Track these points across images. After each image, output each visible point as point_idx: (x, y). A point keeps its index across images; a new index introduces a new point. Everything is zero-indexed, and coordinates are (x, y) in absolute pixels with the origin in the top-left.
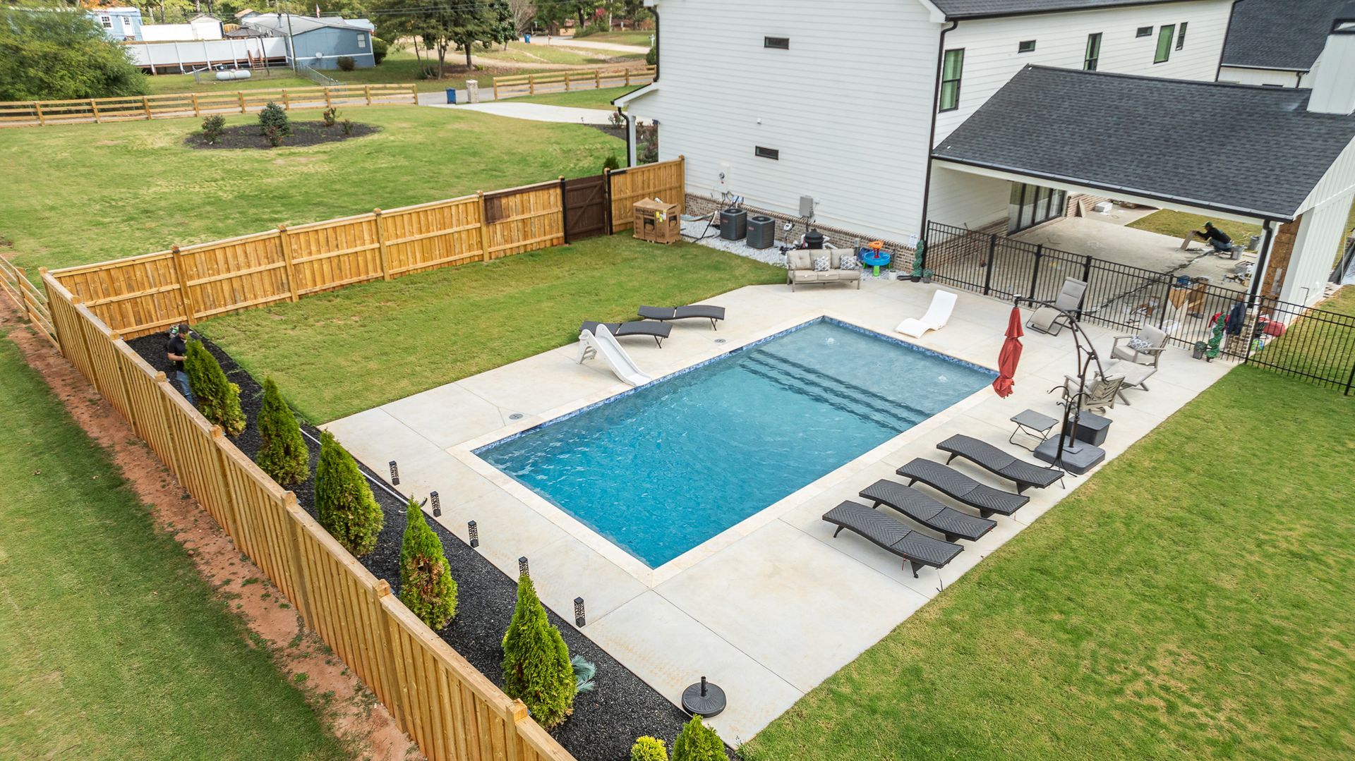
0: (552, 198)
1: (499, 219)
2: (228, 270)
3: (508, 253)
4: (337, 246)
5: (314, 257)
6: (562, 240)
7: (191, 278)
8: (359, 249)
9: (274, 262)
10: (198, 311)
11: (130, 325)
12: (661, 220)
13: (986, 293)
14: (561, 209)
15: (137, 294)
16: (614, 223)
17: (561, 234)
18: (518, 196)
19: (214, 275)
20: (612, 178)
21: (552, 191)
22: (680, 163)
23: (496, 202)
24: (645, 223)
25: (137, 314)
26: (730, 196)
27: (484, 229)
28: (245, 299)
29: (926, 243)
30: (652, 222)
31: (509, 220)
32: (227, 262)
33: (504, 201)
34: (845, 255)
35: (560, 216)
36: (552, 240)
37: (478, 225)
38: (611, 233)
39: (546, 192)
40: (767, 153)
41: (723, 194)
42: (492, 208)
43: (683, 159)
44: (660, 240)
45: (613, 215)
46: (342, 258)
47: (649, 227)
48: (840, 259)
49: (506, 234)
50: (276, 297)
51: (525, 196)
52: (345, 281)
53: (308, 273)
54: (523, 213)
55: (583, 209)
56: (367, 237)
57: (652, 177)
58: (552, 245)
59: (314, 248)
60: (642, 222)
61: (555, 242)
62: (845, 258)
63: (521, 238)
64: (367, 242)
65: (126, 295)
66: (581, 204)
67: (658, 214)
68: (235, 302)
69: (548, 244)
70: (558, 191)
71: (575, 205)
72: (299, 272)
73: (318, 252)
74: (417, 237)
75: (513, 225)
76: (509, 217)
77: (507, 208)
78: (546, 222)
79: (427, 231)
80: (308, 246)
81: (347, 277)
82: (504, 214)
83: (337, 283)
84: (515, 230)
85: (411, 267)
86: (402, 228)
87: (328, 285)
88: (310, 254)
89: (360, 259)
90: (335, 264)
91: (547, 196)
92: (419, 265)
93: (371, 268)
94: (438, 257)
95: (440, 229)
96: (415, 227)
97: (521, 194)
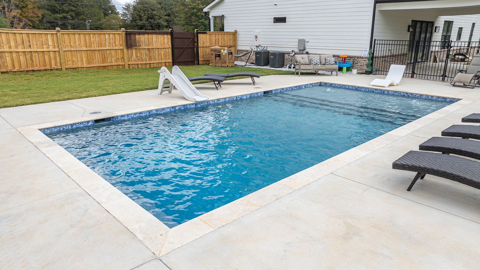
0: (166, 40)
1: (135, 46)
3: (140, 66)
4: (30, 46)
5: (13, 50)
6: (171, 64)
8: (45, 50)
12: (224, 54)
13: (412, 77)
14: (171, 47)
16: (200, 59)
17: (171, 60)
18: (146, 35)
20: (199, 35)
21: (165, 36)
22: (235, 34)
23: (132, 36)
24: (216, 57)
26: (260, 47)
27: (125, 50)
29: (373, 54)
30: (219, 56)
31: (140, 48)
33: (137, 36)
34: (328, 57)
35: (170, 50)
36: (165, 63)
37: (122, 48)
38: (198, 64)
39: (162, 36)
40: (280, 20)
41: (257, 46)
42: (130, 39)
43: (236, 32)
44: (223, 65)
45: (199, 55)
46: (34, 54)
47: (218, 58)
48: (326, 59)
49: (139, 55)
51: (150, 36)
54: (149, 45)
55: (183, 49)
56: (50, 43)
57: (220, 38)
59: (12, 44)
60: (214, 56)
61: (167, 64)
62: (329, 59)
63: (147, 59)
64: (51, 46)
66: (182, 46)
67: (222, 51)
70: (170, 37)
71: (178, 46)
72: (3, 57)
73: (17, 47)
74: (84, 49)
75: (143, 51)
76: (141, 46)
77: (139, 41)
78: (162, 52)
79: (90, 46)
80: (9, 42)
81: (36, 66)
82: (138, 44)
83: (31, 69)
84: (144, 54)
85: (80, 65)
86: (75, 43)
87: (24, 68)
88: (10, 47)
89: (46, 57)
90: (28, 56)
91: (163, 39)
92: (85, 65)
93: (53, 62)
94: (97, 62)
95: (99, 47)
96: (83, 43)
97: (147, 35)
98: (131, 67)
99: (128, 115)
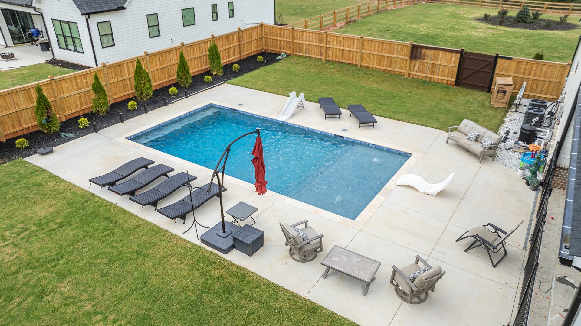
0: (453, 58)
1: (419, 59)
2: (306, 41)
3: (420, 78)
4: (344, 45)
5: (335, 47)
6: (454, 83)
7: (296, 39)
8: (351, 49)
9: (321, 43)
10: (296, 52)
11: (277, 48)
14: (457, 66)
15: (281, 39)
16: (493, 87)
17: (454, 80)
18: (433, 50)
19: (302, 41)
20: (499, 60)
21: (454, 54)
23: (419, 50)
25: (280, 46)
27: (409, 61)
28: (310, 54)
31: (424, 61)
32: (306, 38)
33: (424, 50)
35: (456, 69)
36: (447, 81)
37: (407, 58)
38: (489, 92)
39: (451, 54)
42: (416, 52)
43: (569, 64)
46: (344, 51)
49: (421, 67)
50: (319, 57)
51: (437, 52)
52: (344, 61)
53: (331, 52)
54: (434, 60)
55: (473, 71)
56: (355, 45)
58: (447, 84)
59: (335, 43)
61: (449, 83)
63: (429, 73)
64: (355, 48)
65: (279, 38)
66: (474, 68)
68: (306, 54)
69: (445, 82)
70: (459, 56)
71: (469, 67)
72: (329, 50)
73: (336, 45)
74: (377, 53)
75: (426, 65)
76: (425, 60)
77: (424, 55)
78: (447, 70)
79: (382, 52)
80: (333, 41)
81: (345, 60)
82: (422, 57)
83: (341, 60)
84: (427, 67)
85: (371, 65)
86: (371, 47)
87: (337, 60)
88: (333, 45)
89: (351, 54)
90: (341, 52)
91: (450, 56)
92: (375, 66)
93: (354, 59)
94: (384, 66)
95: (388, 53)
96: (376, 48)
97: (435, 50)
98: (411, 76)
99: (243, 112)
